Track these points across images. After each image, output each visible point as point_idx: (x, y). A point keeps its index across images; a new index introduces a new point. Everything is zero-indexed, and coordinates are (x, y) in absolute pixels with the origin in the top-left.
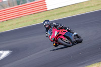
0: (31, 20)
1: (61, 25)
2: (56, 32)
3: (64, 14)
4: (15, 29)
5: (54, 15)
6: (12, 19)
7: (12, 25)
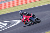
0: (32, 5)
1: (28, 13)
2: (25, 17)
3: (48, 2)
4: (24, 9)
5: (43, 3)
6: (22, 5)
7: (22, 7)
